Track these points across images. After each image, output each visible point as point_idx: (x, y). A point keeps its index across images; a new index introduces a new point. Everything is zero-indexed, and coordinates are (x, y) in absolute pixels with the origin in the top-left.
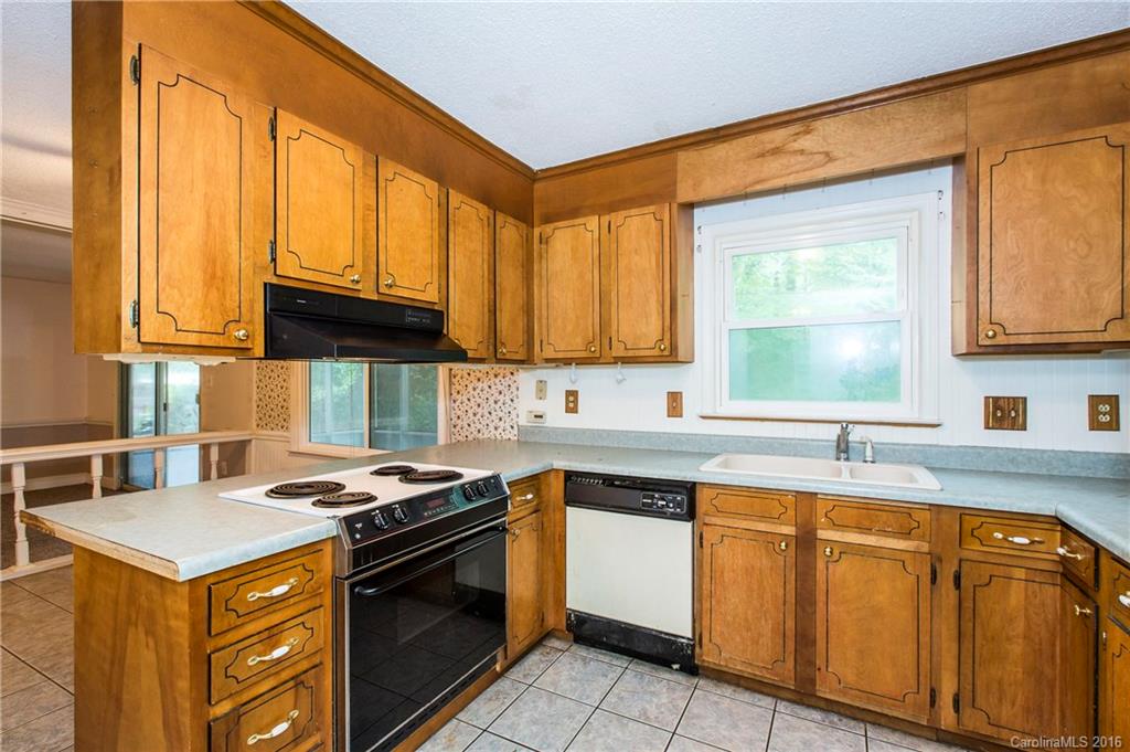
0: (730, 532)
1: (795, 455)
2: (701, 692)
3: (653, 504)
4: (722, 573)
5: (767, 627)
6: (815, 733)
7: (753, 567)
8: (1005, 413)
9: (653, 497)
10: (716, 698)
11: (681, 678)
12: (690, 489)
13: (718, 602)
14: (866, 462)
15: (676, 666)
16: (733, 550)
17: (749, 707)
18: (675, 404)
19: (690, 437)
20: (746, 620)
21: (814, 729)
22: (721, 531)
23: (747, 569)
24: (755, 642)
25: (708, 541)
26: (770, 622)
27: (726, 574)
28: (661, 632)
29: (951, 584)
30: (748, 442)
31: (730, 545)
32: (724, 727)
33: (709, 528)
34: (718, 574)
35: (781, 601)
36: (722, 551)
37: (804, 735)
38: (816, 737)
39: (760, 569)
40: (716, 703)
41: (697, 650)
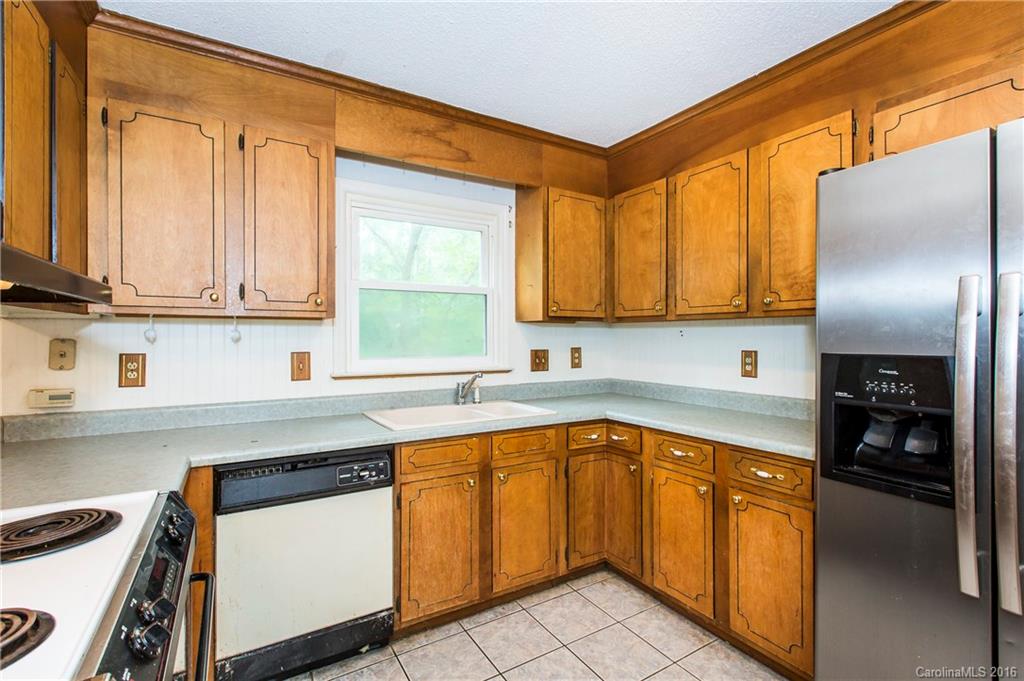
0: (427, 484)
1: (423, 406)
2: (404, 656)
3: (352, 478)
4: (420, 526)
5: (457, 561)
6: (502, 628)
7: (446, 511)
8: (539, 360)
9: (351, 470)
10: (420, 653)
11: (376, 656)
12: (389, 451)
13: (416, 558)
14: (474, 403)
15: (364, 650)
16: (429, 500)
17: (449, 641)
18: (301, 366)
19: (322, 401)
20: (441, 563)
21: (499, 626)
22: (419, 486)
23: (441, 514)
24: (449, 578)
25: (406, 499)
26: (460, 554)
27: (423, 527)
28: (357, 619)
29: (563, 476)
30: (382, 398)
31: (426, 495)
32: (450, 670)
33: (407, 486)
34: (416, 530)
35: (469, 532)
36: (420, 507)
37: (498, 634)
38: (504, 630)
39: (453, 511)
40: (425, 656)
41: (396, 616)
